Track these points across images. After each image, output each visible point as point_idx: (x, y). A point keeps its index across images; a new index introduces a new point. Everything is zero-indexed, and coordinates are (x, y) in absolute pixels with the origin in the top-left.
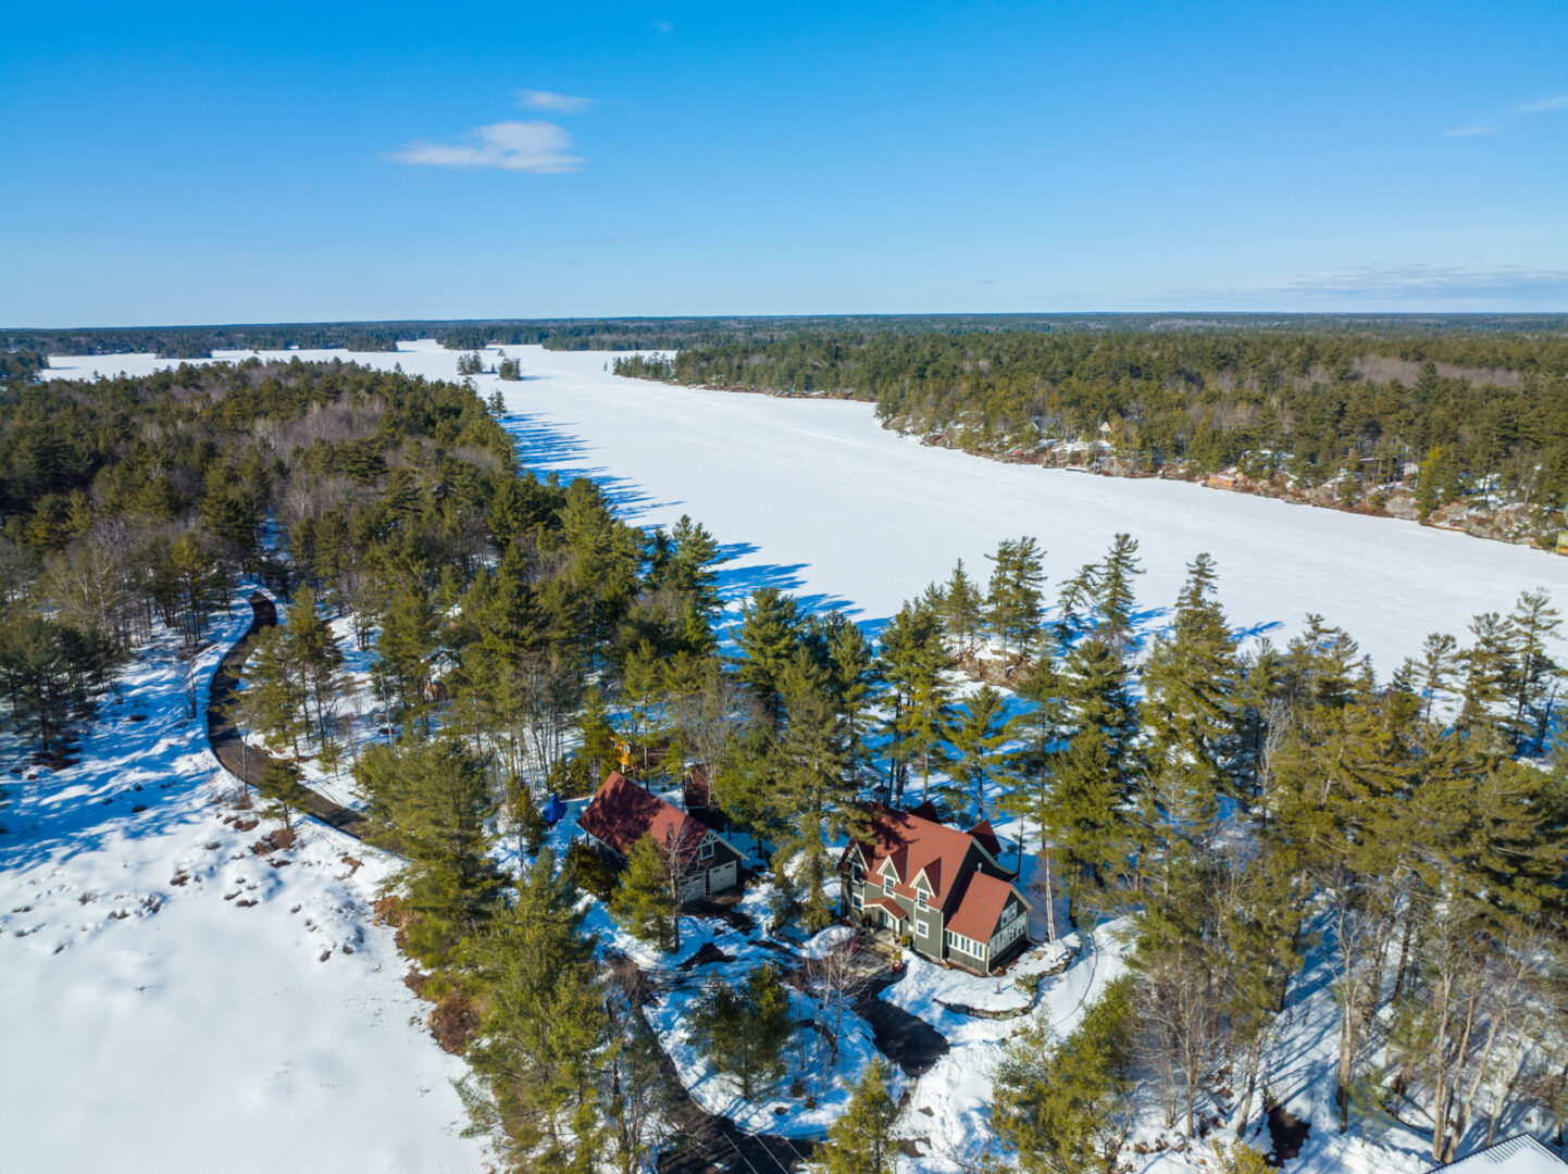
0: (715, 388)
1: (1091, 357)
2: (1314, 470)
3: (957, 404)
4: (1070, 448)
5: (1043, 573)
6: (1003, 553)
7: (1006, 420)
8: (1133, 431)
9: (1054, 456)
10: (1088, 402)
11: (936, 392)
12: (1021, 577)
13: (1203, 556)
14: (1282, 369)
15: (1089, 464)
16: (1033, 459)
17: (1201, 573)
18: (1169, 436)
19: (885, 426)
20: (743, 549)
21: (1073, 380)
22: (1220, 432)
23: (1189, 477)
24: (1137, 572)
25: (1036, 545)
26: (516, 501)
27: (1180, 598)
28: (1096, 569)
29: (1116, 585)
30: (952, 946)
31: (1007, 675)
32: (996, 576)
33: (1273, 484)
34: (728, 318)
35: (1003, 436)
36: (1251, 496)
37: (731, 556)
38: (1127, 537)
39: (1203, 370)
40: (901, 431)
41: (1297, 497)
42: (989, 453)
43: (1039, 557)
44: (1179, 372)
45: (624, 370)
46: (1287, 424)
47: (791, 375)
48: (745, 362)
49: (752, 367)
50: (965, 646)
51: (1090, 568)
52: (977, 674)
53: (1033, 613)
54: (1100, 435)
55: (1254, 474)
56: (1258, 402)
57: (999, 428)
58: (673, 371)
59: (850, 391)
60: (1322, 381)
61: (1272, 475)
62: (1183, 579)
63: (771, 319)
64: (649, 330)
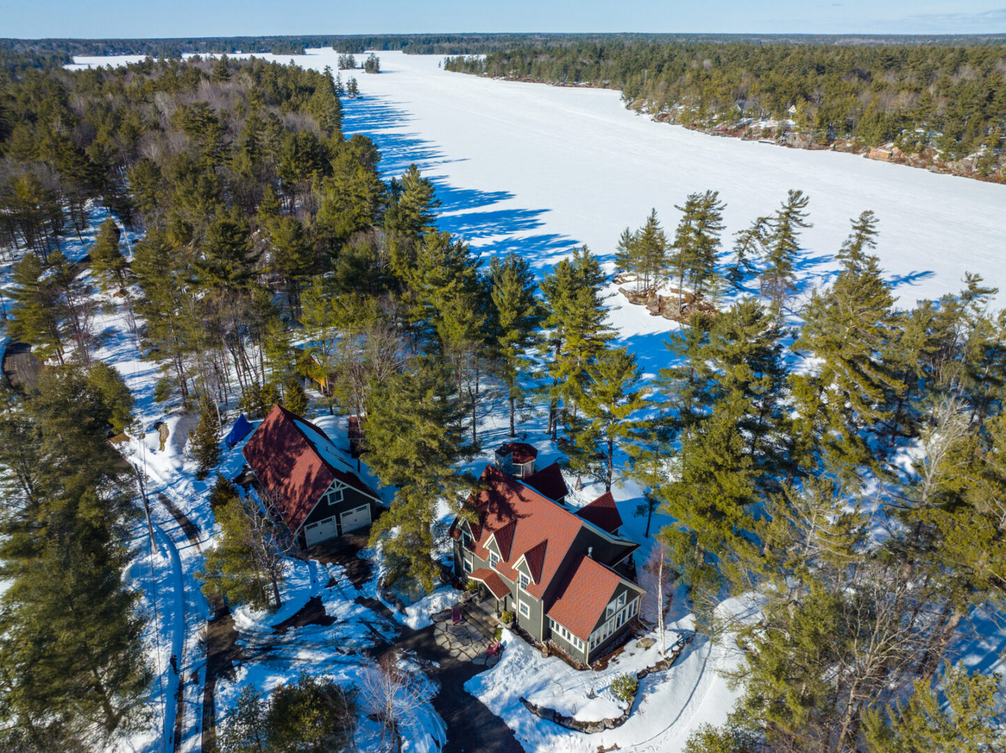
0: (512, 80)
1: (788, 59)
2: (958, 145)
3: (681, 89)
4: (763, 125)
5: (722, 223)
6: (690, 204)
7: (717, 102)
8: (814, 112)
9: (750, 131)
10: (781, 89)
11: (667, 80)
12: (704, 225)
13: (867, 213)
14: (937, 68)
15: (777, 137)
16: (734, 133)
17: (863, 229)
18: (842, 117)
19: (628, 107)
20: (502, 195)
21: (772, 73)
22: (883, 114)
23: (854, 150)
24: (805, 226)
25: (718, 198)
26: (297, 152)
27: (842, 251)
28: (768, 221)
29: (784, 237)
30: (554, 630)
31: (681, 312)
32: (683, 224)
33: (922, 157)
34: (534, 34)
35: (713, 115)
36: (902, 166)
37: (491, 201)
38: (799, 193)
39: (873, 70)
40: (639, 110)
41: (942, 168)
42: (701, 127)
43: (720, 209)
44: (854, 71)
45: (451, 67)
46: (940, 107)
47: (565, 69)
48: (534, 60)
49: (538, 64)
50: (650, 283)
51: (763, 220)
52: (656, 309)
53: (710, 257)
54: (788, 116)
55: (906, 149)
56: (917, 91)
57: (712, 109)
58: (484, 66)
59: (607, 82)
60: (968, 78)
61: (923, 149)
62: (846, 233)
63: (564, 35)
64: (477, 40)
